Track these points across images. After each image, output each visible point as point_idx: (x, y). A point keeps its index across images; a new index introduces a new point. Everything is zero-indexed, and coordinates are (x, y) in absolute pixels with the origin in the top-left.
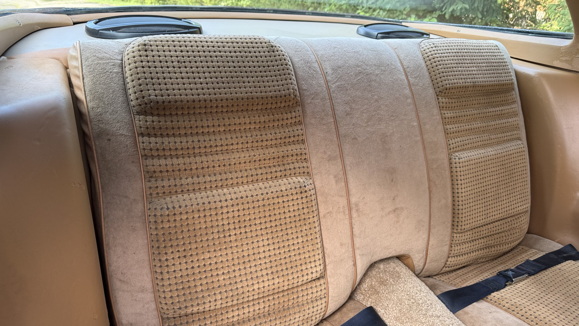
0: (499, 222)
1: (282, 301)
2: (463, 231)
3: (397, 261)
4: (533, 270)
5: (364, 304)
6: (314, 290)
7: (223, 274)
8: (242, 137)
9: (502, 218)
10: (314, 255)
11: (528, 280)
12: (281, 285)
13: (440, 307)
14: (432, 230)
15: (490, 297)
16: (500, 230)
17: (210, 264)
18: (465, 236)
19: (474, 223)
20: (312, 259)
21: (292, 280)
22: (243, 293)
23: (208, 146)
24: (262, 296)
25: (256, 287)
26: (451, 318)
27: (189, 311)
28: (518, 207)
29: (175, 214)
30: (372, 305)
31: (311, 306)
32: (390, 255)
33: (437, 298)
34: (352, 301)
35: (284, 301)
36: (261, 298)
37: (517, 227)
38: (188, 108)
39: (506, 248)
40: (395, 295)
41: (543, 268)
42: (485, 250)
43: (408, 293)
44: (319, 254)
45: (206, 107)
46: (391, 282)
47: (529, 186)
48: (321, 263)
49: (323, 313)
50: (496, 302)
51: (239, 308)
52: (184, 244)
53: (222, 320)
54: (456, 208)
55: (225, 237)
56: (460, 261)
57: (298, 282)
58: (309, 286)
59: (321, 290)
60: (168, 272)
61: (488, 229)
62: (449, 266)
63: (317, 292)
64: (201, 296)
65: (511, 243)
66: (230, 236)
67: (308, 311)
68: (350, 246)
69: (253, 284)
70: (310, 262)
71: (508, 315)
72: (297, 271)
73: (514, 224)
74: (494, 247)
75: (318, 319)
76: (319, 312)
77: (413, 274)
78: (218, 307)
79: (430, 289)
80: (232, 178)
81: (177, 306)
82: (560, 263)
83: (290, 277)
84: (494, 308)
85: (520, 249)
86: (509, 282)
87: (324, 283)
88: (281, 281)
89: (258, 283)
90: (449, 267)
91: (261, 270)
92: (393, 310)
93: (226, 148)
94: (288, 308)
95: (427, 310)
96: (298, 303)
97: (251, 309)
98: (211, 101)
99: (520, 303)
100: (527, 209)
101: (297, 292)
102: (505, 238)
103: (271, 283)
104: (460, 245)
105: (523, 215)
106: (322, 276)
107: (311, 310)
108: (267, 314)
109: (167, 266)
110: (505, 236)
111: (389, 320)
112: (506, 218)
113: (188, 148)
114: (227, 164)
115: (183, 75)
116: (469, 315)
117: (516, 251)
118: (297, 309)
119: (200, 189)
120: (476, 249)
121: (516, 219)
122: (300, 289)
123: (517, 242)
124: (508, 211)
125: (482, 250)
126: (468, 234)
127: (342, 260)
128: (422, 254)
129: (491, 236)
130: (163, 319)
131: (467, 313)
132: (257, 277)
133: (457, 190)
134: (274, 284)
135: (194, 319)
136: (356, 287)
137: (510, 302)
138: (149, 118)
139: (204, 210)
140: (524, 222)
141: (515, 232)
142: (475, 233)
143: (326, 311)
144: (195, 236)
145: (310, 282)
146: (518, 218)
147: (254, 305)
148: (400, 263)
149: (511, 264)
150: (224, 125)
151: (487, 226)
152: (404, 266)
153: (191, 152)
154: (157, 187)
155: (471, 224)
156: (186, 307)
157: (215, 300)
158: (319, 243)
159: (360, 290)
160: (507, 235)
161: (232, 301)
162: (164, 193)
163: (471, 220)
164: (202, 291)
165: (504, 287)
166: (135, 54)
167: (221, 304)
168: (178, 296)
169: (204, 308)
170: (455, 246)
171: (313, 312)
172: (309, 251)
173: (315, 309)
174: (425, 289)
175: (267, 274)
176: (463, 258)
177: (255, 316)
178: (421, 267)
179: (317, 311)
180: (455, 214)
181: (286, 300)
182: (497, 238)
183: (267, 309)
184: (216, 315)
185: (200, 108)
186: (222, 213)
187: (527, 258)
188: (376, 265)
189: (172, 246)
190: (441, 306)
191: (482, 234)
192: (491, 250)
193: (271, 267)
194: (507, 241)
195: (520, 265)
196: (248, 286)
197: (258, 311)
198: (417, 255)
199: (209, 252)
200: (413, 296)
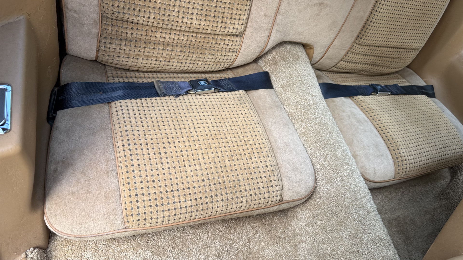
0: (392, 49)
1: (202, 41)
2: (363, 44)
3: (302, 48)
4: (396, 92)
5: (263, 69)
6: (230, 43)
9: (397, 46)
10: (240, 15)
11: (389, 97)
12: (206, 27)
13: (317, 91)
14: (341, 34)
15: (356, 97)
16: (390, 56)
18: (362, 49)
19: (374, 41)
20: (238, 17)
21: (216, 28)
22: (173, 21)
24: (188, 30)
25: (185, 20)
26: (321, 100)
27: (126, 17)
28: (414, 43)
30: (269, 72)
31: (223, 54)
32: (299, 41)
33: (318, 84)
34: (255, 64)
35: (204, 42)
36: (186, 31)
37: (403, 59)
39: (386, 70)
40: (289, 70)
41: (404, 93)
42: (370, 66)
43: (299, 73)
44: (244, 15)
46: (290, 61)
47: (432, 30)
48: (244, 23)
49: (231, 63)
50: (358, 102)
51: (167, 32)
53: (151, 36)
54: (368, 23)
56: (348, 67)
57: (220, 31)
58: (228, 38)
59: (235, 45)
61: (382, 51)
62: (339, 67)
63: (232, 45)
64: (138, 9)
65: (391, 69)
67: (220, 57)
68: (272, 19)
69: (183, 17)
70: (235, 19)
71: (361, 113)
72: (222, 22)
73: (403, 55)
74: (378, 67)
75: (225, 66)
76: (228, 61)
77: (309, 62)
78: (150, 24)
79: (316, 76)
81: (116, 10)
82: (417, 94)
83: (215, 25)
84: (354, 105)
85: (395, 76)
86: (375, 93)
87: (240, 41)
88: (207, 24)
89: (187, 18)
90: (337, 68)
91: (193, 8)
92: (282, 80)
94: (206, 49)
95: (307, 89)
96: (214, 48)
97: (177, 38)
99: (374, 108)
100: (419, 47)
101: (217, 39)
102: (389, 63)
103: (198, 23)
104: (355, 54)
105: (413, 51)
106: (240, 35)
107: (223, 57)
108: (188, 46)
110: (391, 61)
111: (276, 85)
112: (400, 48)
116: (335, 104)
117: (391, 76)
118: (212, 52)
120: (365, 62)
121: (406, 52)
122: (219, 37)
123: (396, 70)
124: (405, 43)
125: (368, 66)
126: (366, 48)
127: (260, 28)
128: (323, 50)
129: (381, 57)
130: (102, 16)
131: (334, 102)
132: (188, 13)
133: (377, 8)
134: (200, 24)
135: (128, 26)
136: (263, 56)
137: (368, 105)
140: (411, 56)
141: (399, 62)
142: (371, 50)
143: (233, 62)
145: (229, 35)
146: (409, 52)
147: (179, 35)
148: (303, 50)
149: (383, 82)
151: (382, 48)
152: (305, 53)
155: (372, 41)
156: (123, 13)
157: (149, 18)
158: (248, 6)
159: (265, 59)
160: (392, 61)
161: (163, 24)
163: (374, 38)
164: (139, 5)
165: (369, 95)
167: (153, 23)
168: (118, 1)
169: (138, 20)
170: (350, 54)
171: (223, 59)
172: (237, 9)
173: (226, 58)
174: (313, 74)
175: (197, 14)
176: (352, 65)
177: (178, 44)
178: (317, 60)
179: (227, 59)
180: (364, 28)
181: (206, 41)
182: (384, 61)
183: (189, 42)
184: (147, 30)
187: (396, 83)
188: (285, 45)
190: (318, 89)
191: (375, 53)
192: (374, 68)
193: (202, 10)
194: (390, 65)
195: (390, 86)
196: (178, 17)
197: (181, 41)
198: (319, 49)
200: (301, 75)
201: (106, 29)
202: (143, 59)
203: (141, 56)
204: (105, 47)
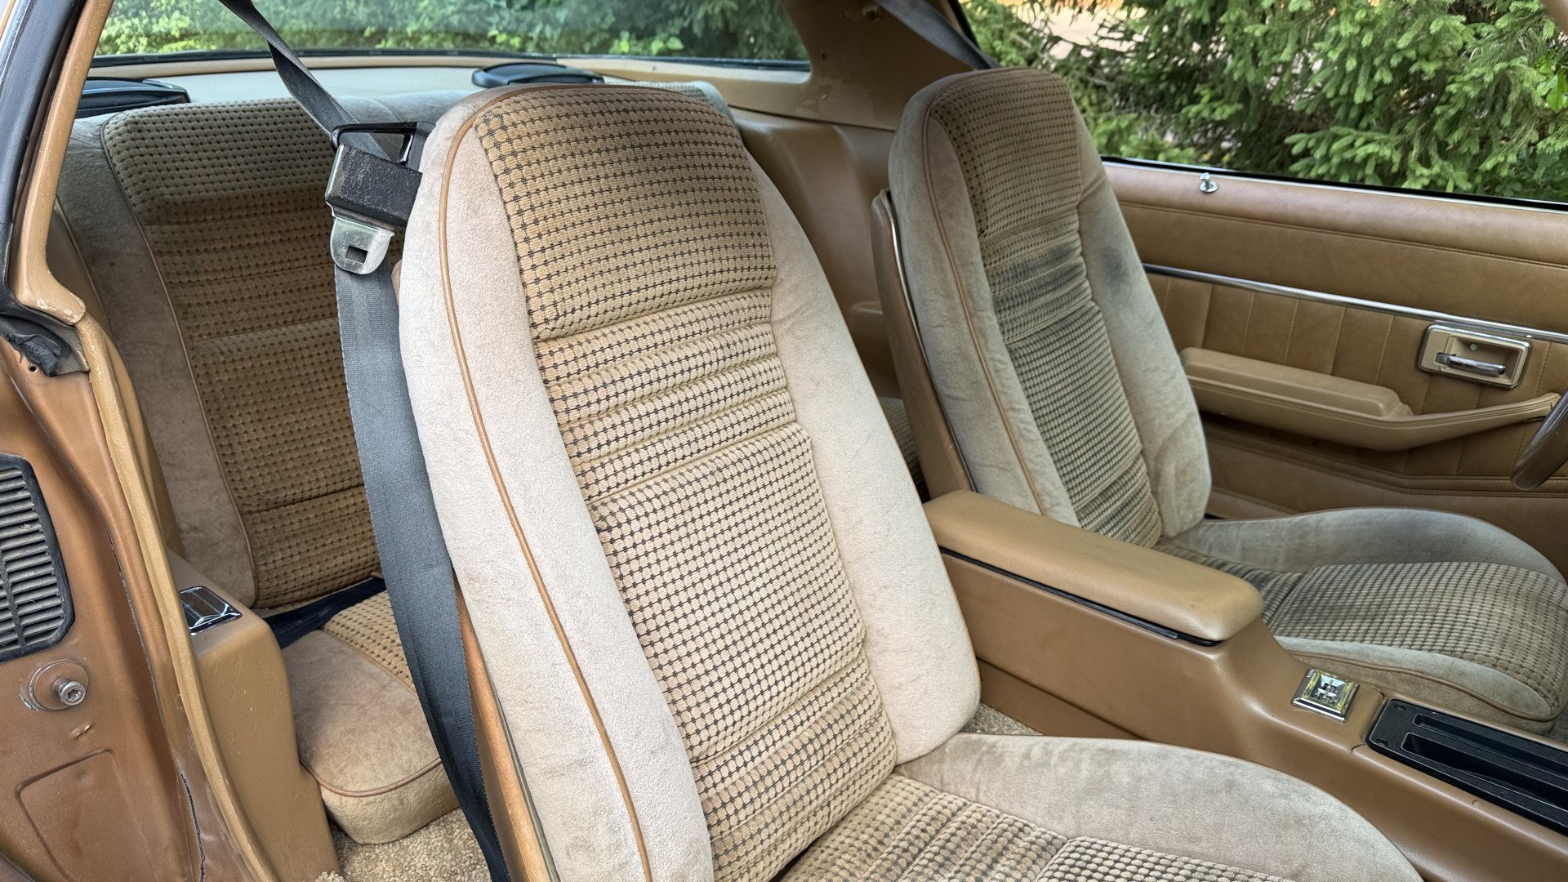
7: (321, 443)
8: (310, 248)
17: (299, 430)
23: (261, 263)
29: (233, 361)
38: (221, 209)
45: (247, 207)
52: (255, 403)
55: (313, 391)
60: (239, 443)
64: (295, 474)
66: (320, 389)
78: (323, 490)
80: (306, 309)
81: (261, 491)
93: (289, 265)
98: (254, 196)
109: (237, 434)
113: (232, 269)
114: (295, 289)
115: (205, 162)
119: (261, 327)
130: (242, 514)
135: (290, 511)
138: (166, 228)
139: (275, 353)
144: (269, 391)
150: (280, 232)
153: (237, 274)
154: (198, 326)
156: (275, 491)
157: (317, 480)
162: (209, 334)
164: (294, 467)
166: (124, 137)
167: (327, 486)
168: (261, 475)
184: (322, 504)
185: (239, 208)
186: (303, 358)
189: (237, 406)
199: (293, 413)
201: (256, 532)
202: (335, 557)
203: (329, 552)
204: (265, 564)
